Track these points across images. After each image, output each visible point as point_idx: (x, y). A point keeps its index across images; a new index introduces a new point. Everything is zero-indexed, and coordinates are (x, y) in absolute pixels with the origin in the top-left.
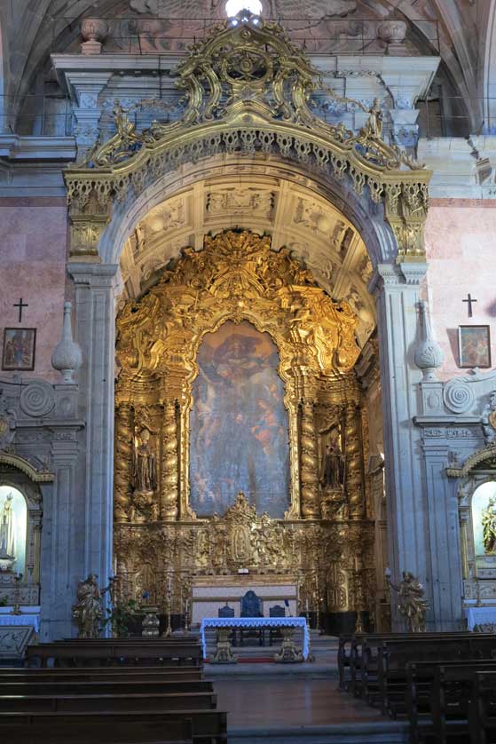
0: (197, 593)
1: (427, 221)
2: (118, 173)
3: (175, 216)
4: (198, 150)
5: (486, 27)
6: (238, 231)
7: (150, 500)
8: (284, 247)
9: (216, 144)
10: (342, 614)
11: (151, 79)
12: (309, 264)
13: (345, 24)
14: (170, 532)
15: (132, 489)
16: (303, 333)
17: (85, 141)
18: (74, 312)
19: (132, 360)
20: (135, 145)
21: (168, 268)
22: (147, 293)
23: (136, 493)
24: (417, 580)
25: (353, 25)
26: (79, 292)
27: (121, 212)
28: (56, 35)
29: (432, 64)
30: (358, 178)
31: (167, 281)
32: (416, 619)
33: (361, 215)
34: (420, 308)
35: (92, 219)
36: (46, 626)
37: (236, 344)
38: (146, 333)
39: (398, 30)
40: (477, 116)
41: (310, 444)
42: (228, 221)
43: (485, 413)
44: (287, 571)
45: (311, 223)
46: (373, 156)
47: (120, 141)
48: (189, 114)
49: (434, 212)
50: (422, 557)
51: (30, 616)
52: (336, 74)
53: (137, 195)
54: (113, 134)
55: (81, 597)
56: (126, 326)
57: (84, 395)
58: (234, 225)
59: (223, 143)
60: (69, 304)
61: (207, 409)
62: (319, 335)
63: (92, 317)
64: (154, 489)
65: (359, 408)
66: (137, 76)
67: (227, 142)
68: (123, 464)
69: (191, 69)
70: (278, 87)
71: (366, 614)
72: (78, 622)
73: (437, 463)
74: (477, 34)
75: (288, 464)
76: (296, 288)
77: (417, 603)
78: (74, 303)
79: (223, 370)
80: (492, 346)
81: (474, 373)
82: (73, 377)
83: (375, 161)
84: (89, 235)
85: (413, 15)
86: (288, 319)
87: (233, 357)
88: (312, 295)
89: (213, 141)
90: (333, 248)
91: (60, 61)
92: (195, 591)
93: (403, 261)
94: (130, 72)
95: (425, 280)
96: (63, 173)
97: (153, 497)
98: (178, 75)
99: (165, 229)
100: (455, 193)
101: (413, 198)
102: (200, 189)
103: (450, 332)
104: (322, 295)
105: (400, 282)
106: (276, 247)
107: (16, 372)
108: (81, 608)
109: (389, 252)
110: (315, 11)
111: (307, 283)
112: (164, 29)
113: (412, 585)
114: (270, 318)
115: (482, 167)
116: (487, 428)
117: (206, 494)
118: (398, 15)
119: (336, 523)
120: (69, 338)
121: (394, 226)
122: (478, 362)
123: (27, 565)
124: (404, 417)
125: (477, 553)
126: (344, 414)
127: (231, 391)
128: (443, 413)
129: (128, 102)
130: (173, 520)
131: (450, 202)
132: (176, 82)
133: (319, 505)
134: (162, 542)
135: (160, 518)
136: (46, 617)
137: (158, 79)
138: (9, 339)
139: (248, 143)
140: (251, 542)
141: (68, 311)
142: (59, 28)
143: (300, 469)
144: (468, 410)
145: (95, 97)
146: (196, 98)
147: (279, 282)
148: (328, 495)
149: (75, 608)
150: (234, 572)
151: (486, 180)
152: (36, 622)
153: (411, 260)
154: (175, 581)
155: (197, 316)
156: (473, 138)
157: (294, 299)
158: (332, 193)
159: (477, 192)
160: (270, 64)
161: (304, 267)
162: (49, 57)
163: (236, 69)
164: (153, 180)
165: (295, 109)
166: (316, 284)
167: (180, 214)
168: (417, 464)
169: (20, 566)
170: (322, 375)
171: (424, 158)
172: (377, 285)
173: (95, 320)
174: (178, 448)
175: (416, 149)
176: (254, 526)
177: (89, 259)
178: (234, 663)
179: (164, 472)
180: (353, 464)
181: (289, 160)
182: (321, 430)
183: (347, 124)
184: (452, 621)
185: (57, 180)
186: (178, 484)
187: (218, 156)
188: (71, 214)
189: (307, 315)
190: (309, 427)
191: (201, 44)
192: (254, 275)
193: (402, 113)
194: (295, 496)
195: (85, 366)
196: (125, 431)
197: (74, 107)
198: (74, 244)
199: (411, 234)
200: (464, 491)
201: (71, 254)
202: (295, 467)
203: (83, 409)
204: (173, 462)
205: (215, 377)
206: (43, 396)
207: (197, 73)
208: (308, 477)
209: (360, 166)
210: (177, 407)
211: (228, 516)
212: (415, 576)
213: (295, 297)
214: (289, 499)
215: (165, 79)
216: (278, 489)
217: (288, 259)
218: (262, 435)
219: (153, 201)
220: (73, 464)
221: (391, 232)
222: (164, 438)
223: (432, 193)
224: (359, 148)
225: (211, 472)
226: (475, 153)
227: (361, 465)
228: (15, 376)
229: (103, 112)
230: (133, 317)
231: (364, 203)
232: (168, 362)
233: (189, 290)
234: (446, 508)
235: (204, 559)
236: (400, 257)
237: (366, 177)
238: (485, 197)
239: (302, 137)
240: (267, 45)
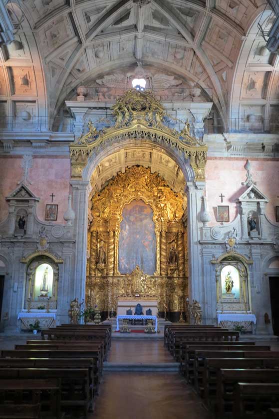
0: (119, 304)
1: (206, 165)
2: (90, 147)
3: (113, 160)
4: (120, 138)
5: (231, 90)
6: (138, 166)
7: (103, 267)
8: (156, 172)
9: (127, 136)
10: (175, 313)
11: (104, 111)
12: (165, 179)
13: (178, 89)
14: (110, 280)
15: (97, 263)
16: (162, 205)
17: (78, 134)
18: (72, 199)
19: (97, 214)
20: (96, 136)
21: (112, 179)
22: (104, 189)
23: (98, 265)
24: (198, 303)
25: (180, 90)
26: (74, 191)
27: (91, 161)
28: (67, 94)
29: (210, 105)
30: (180, 149)
31: (112, 184)
32: (198, 318)
33: (182, 163)
34: (203, 199)
35: (79, 164)
36: (59, 318)
37: (137, 209)
38: (103, 204)
39: (198, 92)
40: (227, 125)
41: (164, 247)
42: (134, 162)
43: (227, 239)
44: (154, 296)
45: (165, 163)
46: (186, 141)
47: (90, 134)
48: (117, 125)
49: (208, 162)
50: (201, 294)
51: (53, 313)
52: (173, 109)
53: (97, 155)
54: (88, 132)
55: (72, 307)
56: (96, 201)
57: (75, 230)
58: (136, 164)
59: (129, 135)
60: (71, 196)
61: (125, 233)
62: (169, 206)
63: (79, 200)
64: (105, 263)
65: (183, 234)
66: (98, 109)
67: (131, 135)
68: (94, 254)
69: (117, 107)
70: (150, 114)
71: (184, 313)
72: (71, 316)
73: (208, 258)
74: (228, 94)
75: (156, 255)
76: (160, 188)
77: (198, 312)
78: (73, 196)
79: (132, 218)
80: (230, 214)
81: (223, 224)
82: (72, 223)
83: (186, 143)
84: (78, 170)
85: (204, 86)
86: (157, 199)
87: (136, 213)
88: (166, 190)
89: (125, 135)
90: (174, 173)
91: (69, 104)
92: (118, 302)
93: (196, 181)
94: (95, 108)
95: (205, 188)
96: (69, 146)
97: (104, 266)
98: (113, 109)
99: (110, 165)
100: (217, 155)
101: (200, 157)
102: (122, 151)
103: (214, 208)
104: (170, 190)
105: (195, 189)
106: (153, 172)
107: (50, 221)
108: (72, 311)
109: (192, 177)
110: (166, 84)
111: (164, 185)
112: (109, 91)
113: (197, 305)
114: (150, 199)
115: (228, 145)
116: (227, 245)
117: (125, 265)
118: (198, 86)
119: (173, 277)
120: (70, 208)
121: (193, 168)
122: (224, 220)
123: (53, 294)
124: (195, 240)
125: (223, 292)
126: (178, 236)
127: (134, 226)
128: (210, 239)
129: (94, 119)
130: (112, 275)
131: (216, 158)
132: (112, 112)
133: (167, 271)
134: (107, 284)
135: (107, 274)
136: (59, 314)
137: (105, 111)
138: (48, 209)
139: (139, 136)
140: (141, 284)
141: (70, 198)
142: (69, 91)
143: (160, 257)
144: (220, 238)
145: (82, 117)
146: (120, 118)
147: (154, 185)
148: (170, 267)
149: (69, 311)
150: (134, 296)
151: (230, 150)
152: (55, 316)
153: (200, 181)
154: (112, 299)
155: (122, 198)
156: (224, 134)
157: (159, 192)
158: (171, 154)
159: (226, 154)
160: (148, 105)
161: (163, 180)
162: (64, 102)
163: (135, 107)
164: (103, 149)
165: (157, 123)
166: (168, 186)
167: (116, 160)
168: (200, 258)
169: (50, 295)
170: (169, 221)
171: (206, 141)
172: (187, 190)
173: (80, 202)
174: (114, 248)
175: (203, 138)
176: (142, 278)
177: (78, 179)
178: (129, 333)
179: (109, 257)
180: (180, 255)
181: (155, 142)
182: (168, 242)
183: (177, 129)
184: (212, 319)
185: (67, 148)
186: (114, 262)
187: (128, 140)
188: (72, 162)
189: (164, 198)
190: (164, 241)
191: (121, 98)
192: (144, 182)
193: (198, 124)
194: (158, 267)
195: (76, 219)
196: (94, 241)
197: (74, 121)
198: (73, 174)
199: (200, 171)
200: (218, 269)
201: (72, 177)
202: (158, 256)
203: (75, 236)
204: (112, 253)
205: (129, 221)
206: (60, 230)
207: (120, 109)
208: (163, 260)
209: (181, 145)
210: (114, 232)
211: (132, 274)
212: (198, 301)
213: (160, 191)
214: (156, 268)
215: (108, 111)
216: (152, 264)
217: (158, 176)
218: (146, 243)
219: (104, 157)
220: (70, 256)
221: (193, 170)
222: (109, 244)
223: (208, 155)
224: (181, 138)
225: (127, 257)
226: (225, 140)
227: (184, 255)
228: (50, 223)
229: (85, 123)
230: (99, 198)
231: (182, 158)
232: (111, 215)
233: (120, 188)
234: (211, 276)
235: (123, 290)
236: (195, 179)
237: (183, 149)
238: (229, 156)
239: (159, 133)
240: (146, 98)
